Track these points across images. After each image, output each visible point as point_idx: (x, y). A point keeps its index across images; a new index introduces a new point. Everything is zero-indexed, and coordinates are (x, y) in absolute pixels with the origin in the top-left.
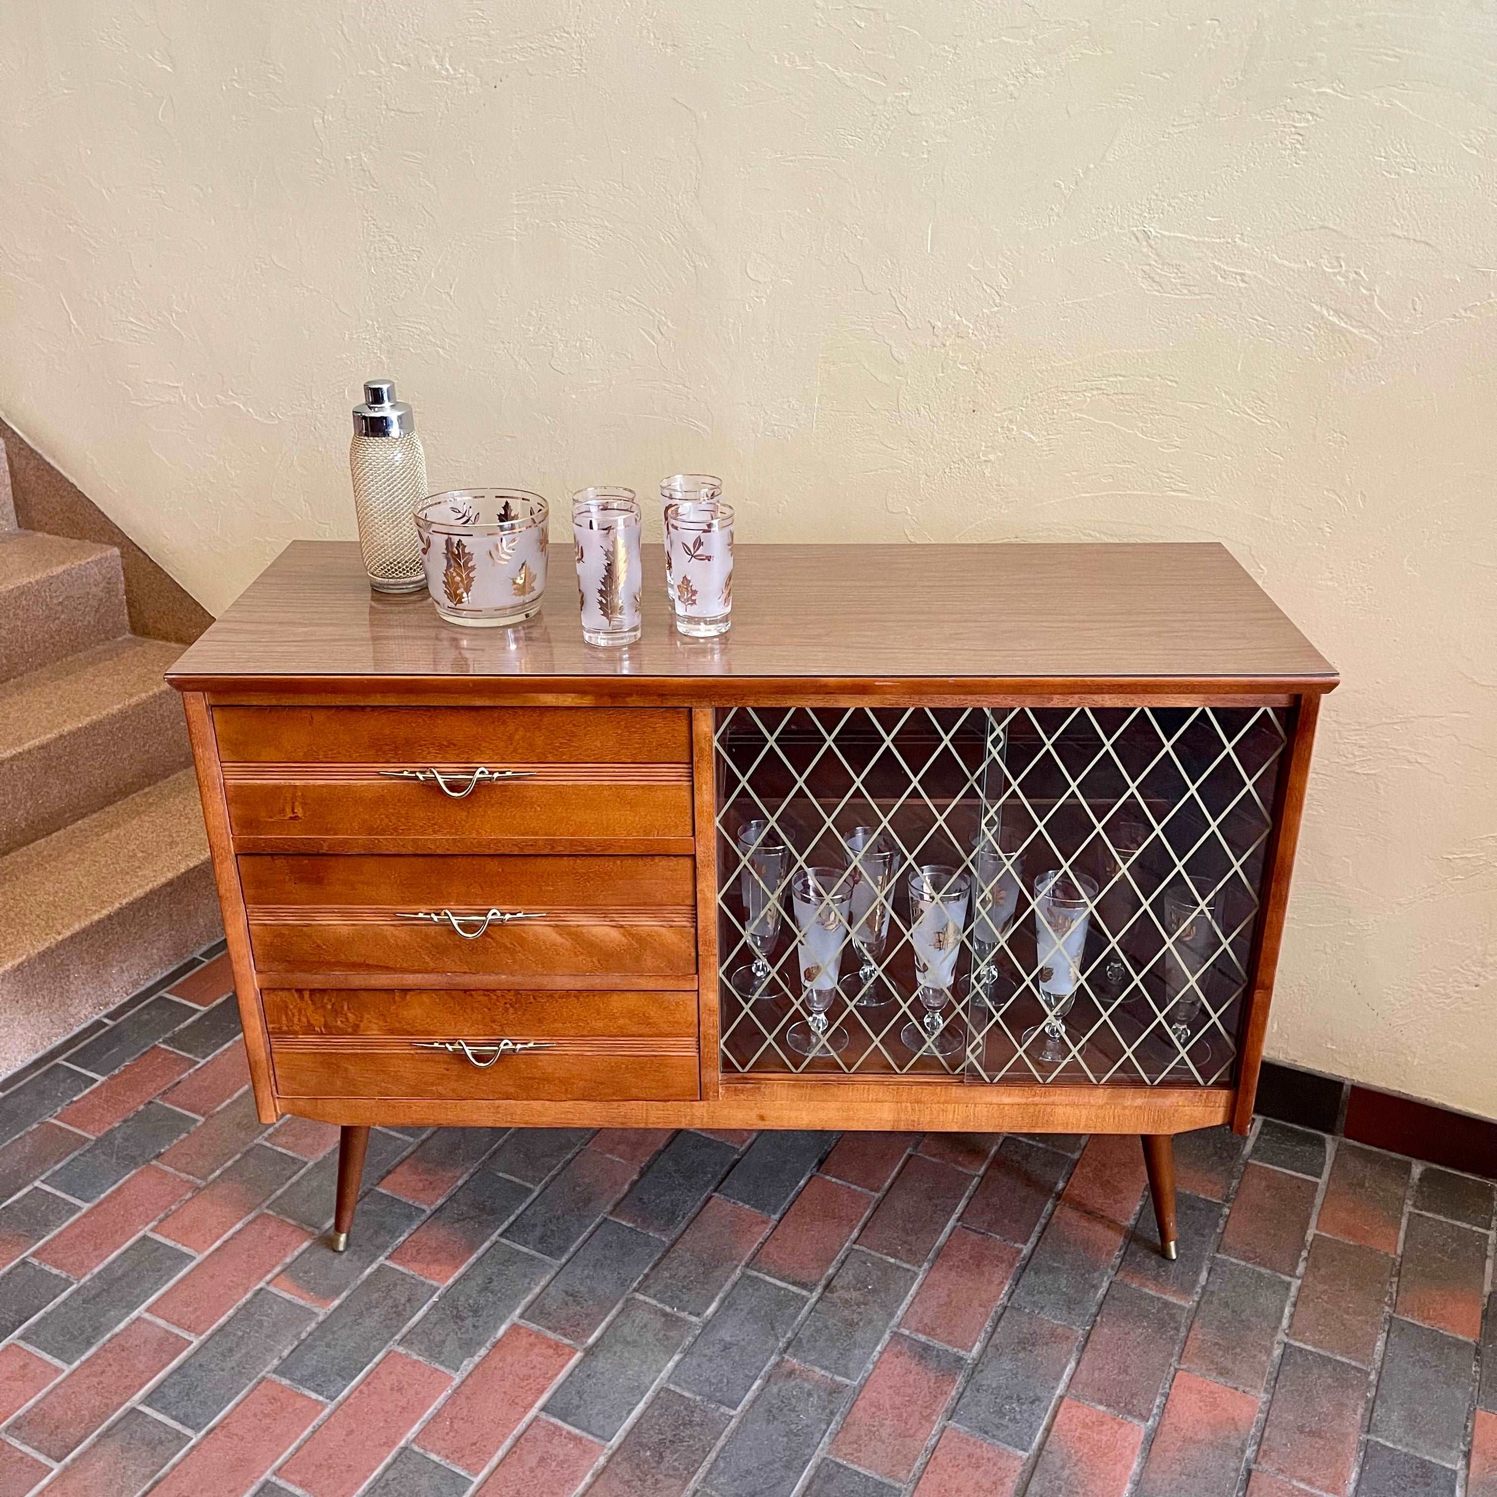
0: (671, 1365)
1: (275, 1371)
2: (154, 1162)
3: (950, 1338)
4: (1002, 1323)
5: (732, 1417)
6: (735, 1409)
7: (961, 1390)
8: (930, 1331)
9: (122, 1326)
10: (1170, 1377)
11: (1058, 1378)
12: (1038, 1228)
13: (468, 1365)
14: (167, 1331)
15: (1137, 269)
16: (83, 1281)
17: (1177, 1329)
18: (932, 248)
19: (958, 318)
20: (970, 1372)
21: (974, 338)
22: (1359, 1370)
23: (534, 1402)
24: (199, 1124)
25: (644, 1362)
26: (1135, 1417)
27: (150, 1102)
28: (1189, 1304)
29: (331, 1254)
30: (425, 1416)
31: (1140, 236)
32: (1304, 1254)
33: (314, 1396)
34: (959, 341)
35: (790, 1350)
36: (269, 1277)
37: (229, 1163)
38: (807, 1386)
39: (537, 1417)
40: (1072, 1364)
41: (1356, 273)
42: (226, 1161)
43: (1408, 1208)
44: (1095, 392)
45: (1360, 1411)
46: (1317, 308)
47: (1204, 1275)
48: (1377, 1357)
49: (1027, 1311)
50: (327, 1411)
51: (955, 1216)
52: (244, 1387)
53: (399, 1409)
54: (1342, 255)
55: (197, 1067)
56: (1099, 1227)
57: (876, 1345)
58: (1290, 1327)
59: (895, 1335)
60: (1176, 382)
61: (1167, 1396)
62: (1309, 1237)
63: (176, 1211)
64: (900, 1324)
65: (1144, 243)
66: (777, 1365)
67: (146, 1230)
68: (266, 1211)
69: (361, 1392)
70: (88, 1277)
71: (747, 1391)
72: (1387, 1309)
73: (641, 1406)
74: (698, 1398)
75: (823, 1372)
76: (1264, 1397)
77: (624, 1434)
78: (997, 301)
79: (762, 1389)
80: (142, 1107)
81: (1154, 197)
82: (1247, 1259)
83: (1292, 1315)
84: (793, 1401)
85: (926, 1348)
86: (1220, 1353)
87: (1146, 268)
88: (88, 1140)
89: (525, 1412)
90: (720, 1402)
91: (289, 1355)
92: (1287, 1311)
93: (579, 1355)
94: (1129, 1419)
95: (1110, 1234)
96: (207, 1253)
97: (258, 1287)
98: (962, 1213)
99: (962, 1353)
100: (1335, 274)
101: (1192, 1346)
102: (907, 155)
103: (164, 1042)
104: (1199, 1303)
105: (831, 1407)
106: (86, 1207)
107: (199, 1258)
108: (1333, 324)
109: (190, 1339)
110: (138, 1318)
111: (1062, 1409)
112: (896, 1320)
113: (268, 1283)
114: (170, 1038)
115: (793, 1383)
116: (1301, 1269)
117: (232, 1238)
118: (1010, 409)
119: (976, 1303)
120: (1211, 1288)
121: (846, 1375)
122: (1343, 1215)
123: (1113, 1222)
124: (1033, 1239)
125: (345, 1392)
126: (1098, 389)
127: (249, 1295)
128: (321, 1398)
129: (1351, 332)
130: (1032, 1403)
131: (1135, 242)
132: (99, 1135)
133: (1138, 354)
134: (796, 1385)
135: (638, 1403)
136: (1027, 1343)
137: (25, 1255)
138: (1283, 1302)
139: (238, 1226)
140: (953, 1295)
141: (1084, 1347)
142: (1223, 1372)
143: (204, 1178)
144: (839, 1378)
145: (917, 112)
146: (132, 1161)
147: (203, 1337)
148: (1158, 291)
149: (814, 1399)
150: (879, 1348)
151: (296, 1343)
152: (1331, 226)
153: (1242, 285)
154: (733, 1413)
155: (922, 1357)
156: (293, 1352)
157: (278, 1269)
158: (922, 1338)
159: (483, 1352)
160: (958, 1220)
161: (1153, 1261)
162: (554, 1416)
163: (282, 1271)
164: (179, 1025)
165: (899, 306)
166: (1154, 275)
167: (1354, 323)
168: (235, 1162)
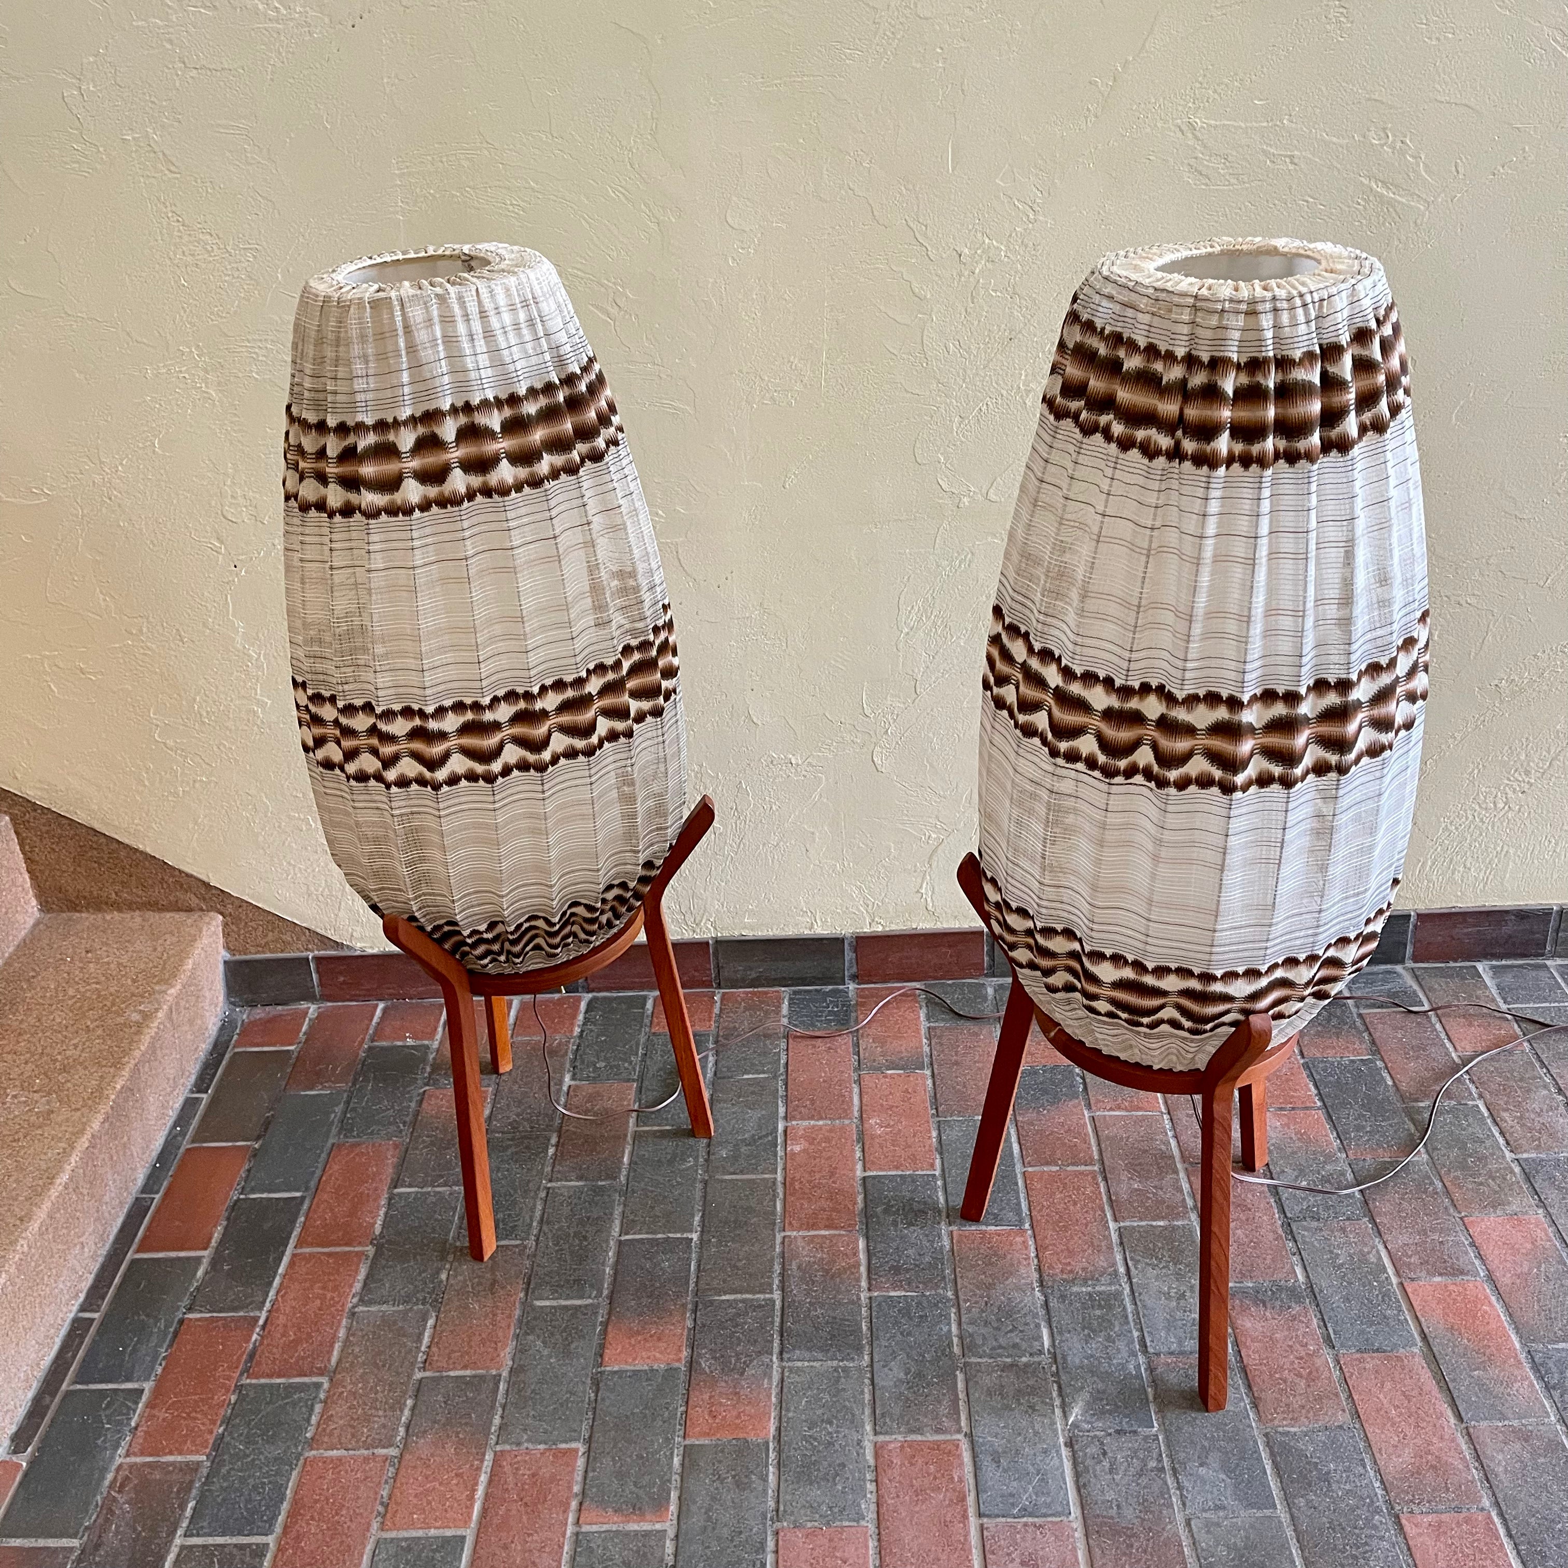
0: (1057, 1412)
2: (310, 1453)
5: (1156, 1434)
6: (1153, 1426)
7: (1318, 1315)
8: (1253, 1274)
10: (1463, 1228)
11: (1383, 1269)
13: (867, 1505)
15: (1182, 163)
17: (1432, 1183)
18: (953, 170)
19: (987, 241)
20: (1311, 1296)
21: (1007, 260)
23: (966, 1512)
24: (325, 1387)
25: (1032, 1422)
26: (1467, 1274)
27: (239, 1387)
28: (1422, 1157)
31: (1185, 128)
34: (989, 265)
35: (1150, 1347)
36: (571, 1517)
37: (406, 1414)
39: (981, 1527)
40: (1383, 1251)
41: (1403, 142)
42: (401, 1415)
43: (1504, 1006)
46: (1366, 182)
54: (1388, 125)
55: (261, 1322)
58: (1507, 1143)
61: (1473, 1245)
62: (1458, 1061)
63: (391, 1496)
65: (1190, 135)
66: (1152, 1367)
67: (374, 1533)
68: (498, 1448)
71: (1148, 1403)
73: (1067, 1466)
76: (1540, 1212)
77: (1076, 1503)
78: (1031, 217)
79: (1158, 1395)
80: (232, 1398)
81: (1198, 85)
83: (1501, 1133)
85: (1261, 1290)
86: (1482, 1188)
87: (1192, 161)
88: (198, 1463)
89: (967, 1527)
92: (1494, 1130)
93: (965, 1444)
94: (1465, 1279)
96: (474, 1524)
97: (569, 1532)
98: (1181, 1153)
99: (1292, 1281)
100: (1382, 146)
101: (1455, 1192)
102: (918, 66)
103: (190, 1309)
104: (1428, 1152)
107: (469, 1534)
108: (1381, 196)
111: (1411, 1294)
113: (577, 1522)
114: (189, 1304)
116: (1475, 1092)
117: (487, 1494)
119: (1263, 1231)
122: (1465, 1030)
123: (1305, 1109)
127: (568, 1547)
129: (1399, 202)
130: (1384, 1299)
131: (1179, 134)
132: (207, 1451)
135: (1062, 1465)
136: (1334, 1248)
138: (1485, 1124)
139: (483, 1479)
141: (1379, 1231)
142: (1495, 1205)
143: (391, 1444)
145: (929, 15)
146: (282, 1466)
148: (1207, 185)
152: (1376, 97)
153: (1291, 167)
155: (1263, 1302)
157: (573, 1504)
158: (1250, 1283)
159: (870, 1487)
160: (1183, 1161)
162: (998, 1517)
163: (581, 1504)
164: (190, 1284)
165: (918, 235)
166: (1200, 168)
167: (1402, 192)
168: (413, 1409)
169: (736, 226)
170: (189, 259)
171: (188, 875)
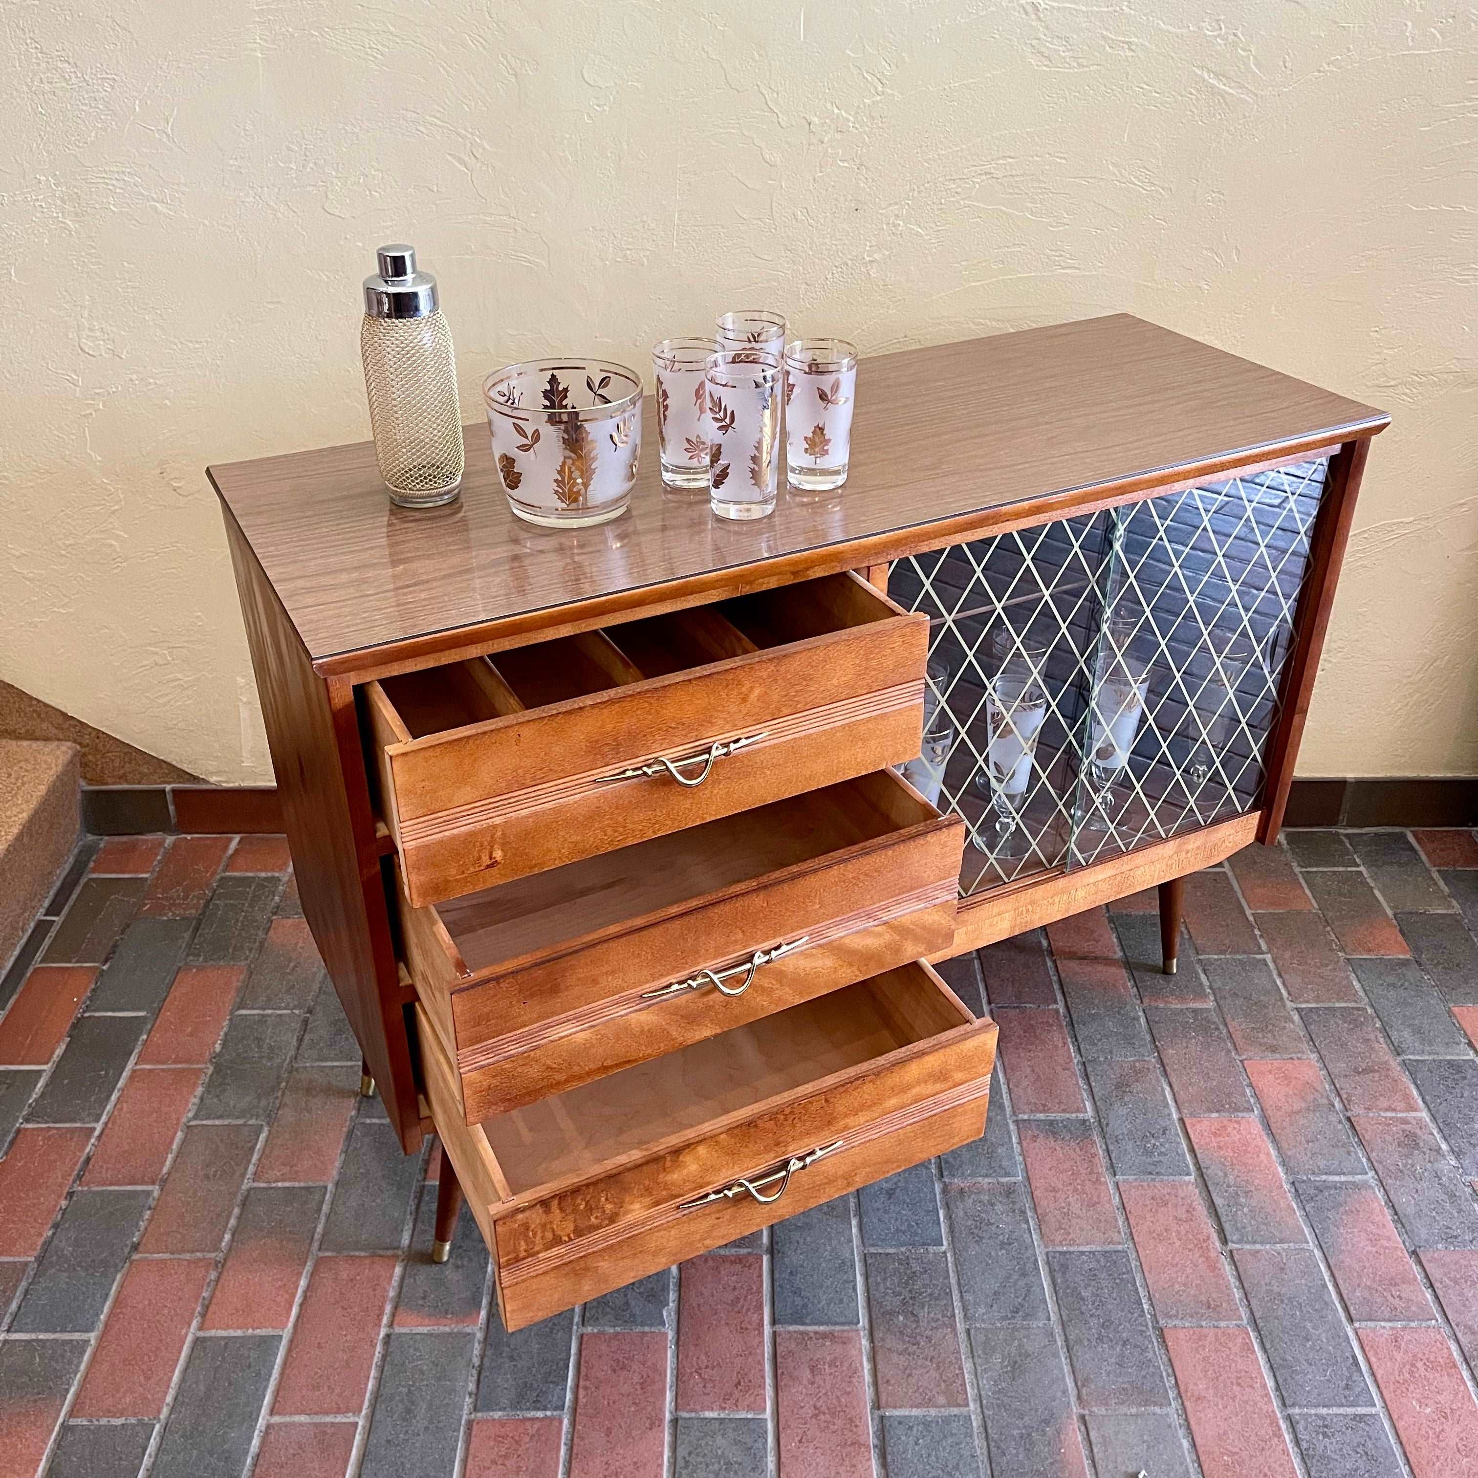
0: (854, 1230)
1: (476, 1409)
2: (136, 1257)
3: (1062, 1107)
4: (1092, 1079)
5: (945, 1253)
6: (942, 1245)
7: (1104, 1147)
8: (1045, 1110)
9: (256, 1442)
10: (1242, 1070)
11: (1166, 1105)
12: (1056, 986)
13: (669, 1313)
14: (315, 1425)
15: (1026, 44)
16: (162, 1417)
17: (1217, 1029)
18: (805, 37)
19: (836, 111)
20: (1098, 1129)
21: (855, 131)
22: (1358, 1009)
23: (762, 1320)
24: (156, 1194)
25: (830, 1239)
26: (1243, 1111)
27: (71, 1194)
28: (1211, 1004)
29: (435, 1268)
30: (668, 1380)
31: (1030, 9)
32: (1257, 932)
33: (540, 1414)
34: (838, 136)
35: (945, 1173)
36: (385, 1320)
37: (233, 1222)
38: (985, 1198)
39: (774, 1333)
40: (1167, 1089)
41: (1235, 35)
42: (228, 1222)
43: (1297, 870)
44: (984, 177)
45: (1382, 1040)
46: (1199, 72)
47: (1203, 977)
48: (1361, 993)
49: (1102, 1059)
50: (566, 1422)
51: (984, 1001)
52: (457, 1441)
53: (638, 1387)
54: (1222, 17)
55: (97, 1133)
56: (1100, 968)
57: (1010, 1138)
58: (1289, 994)
59: (1017, 1122)
60: (1065, 158)
61: (1250, 1085)
62: (1251, 919)
63: (212, 1297)
64: (1014, 1112)
65: (1034, 17)
66: (945, 1191)
67: (192, 1332)
68: (321, 1254)
69: (586, 1388)
70: (165, 1411)
71: (939, 1224)
72: (1340, 954)
73: (860, 1280)
74: (903, 1249)
75: (987, 1180)
76: (1314, 1056)
77: (866, 1311)
78: (880, 89)
79: (949, 1217)
80: (64, 1203)
82: (1223, 952)
83: (1284, 984)
84: (983, 1215)
85: (1052, 1123)
86: (1260, 1035)
87: (1034, 42)
88: (26, 1264)
89: (761, 1334)
90: (924, 1244)
91: (478, 1388)
92: (1279, 982)
93: (765, 1259)
94: (1240, 1115)
95: (1113, 970)
96: (290, 1325)
97: (382, 1334)
98: (988, 995)
99: (1081, 1116)
100: (1215, 37)
101: (1238, 1037)
103: (27, 1120)
104: (1216, 1000)
105: (1017, 1206)
106: (93, 1337)
107: (287, 1334)
108: (1213, 87)
109: (352, 1420)
110: (269, 1427)
111: (1189, 1130)
112: (1008, 1110)
113: (391, 1325)
114: (28, 1115)
115: (971, 1201)
116: (1264, 947)
117: (305, 1297)
118: (896, 203)
119: (1059, 1069)
120: (1215, 986)
121: (1007, 1174)
122: (1258, 891)
123: (1106, 959)
124: (1059, 996)
125: (569, 1396)
126: (986, 173)
127: (379, 1348)
128: (549, 1413)
129: (1229, 94)
130: (1164, 1133)
132: (36, 1253)
133: (1028, 133)
134: (974, 1201)
135: (855, 1277)
136: (1122, 1086)
137: (60, 1420)
138: (1271, 976)
139: (303, 1283)
140: (1036, 1070)
141: (1165, 1071)
142: (1274, 1049)
143: (216, 1249)
144: (1004, 1180)
146: (107, 1268)
147: (364, 1412)
148: (1047, 66)
149: (999, 1207)
150: (1014, 1140)
151: (475, 1372)
153: (1131, 54)
154: (943, 1248)
155: (1054, 1133)
156: (478, 1381)
157: (388, 1308)
158: (1041, 1116)
159: (672, 1296)
160: (989, 1002)
161: (1160, 979)
162: (791, 1324)
163: (396, 1308)
164: (30, 1096)
165: (769, 103)
166: (1043, 49)
167: (1233, 84)
168: (239, 1218)
169: (592, 83)
170: (47, 87)
171: (46, 705)
